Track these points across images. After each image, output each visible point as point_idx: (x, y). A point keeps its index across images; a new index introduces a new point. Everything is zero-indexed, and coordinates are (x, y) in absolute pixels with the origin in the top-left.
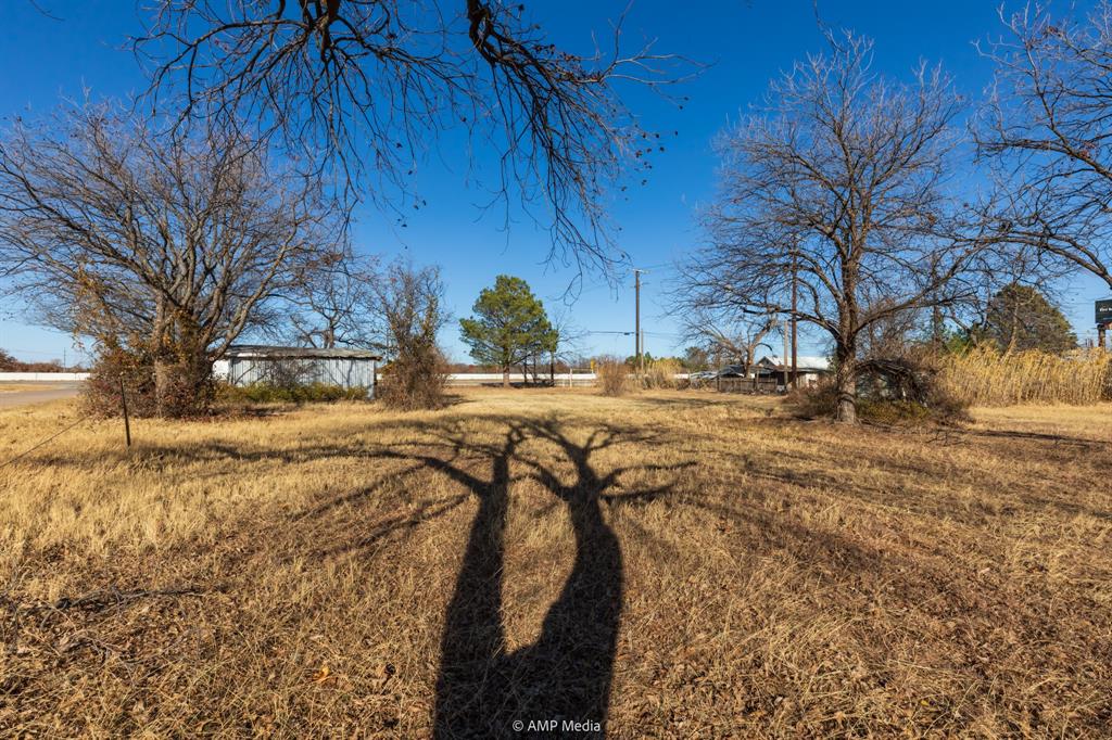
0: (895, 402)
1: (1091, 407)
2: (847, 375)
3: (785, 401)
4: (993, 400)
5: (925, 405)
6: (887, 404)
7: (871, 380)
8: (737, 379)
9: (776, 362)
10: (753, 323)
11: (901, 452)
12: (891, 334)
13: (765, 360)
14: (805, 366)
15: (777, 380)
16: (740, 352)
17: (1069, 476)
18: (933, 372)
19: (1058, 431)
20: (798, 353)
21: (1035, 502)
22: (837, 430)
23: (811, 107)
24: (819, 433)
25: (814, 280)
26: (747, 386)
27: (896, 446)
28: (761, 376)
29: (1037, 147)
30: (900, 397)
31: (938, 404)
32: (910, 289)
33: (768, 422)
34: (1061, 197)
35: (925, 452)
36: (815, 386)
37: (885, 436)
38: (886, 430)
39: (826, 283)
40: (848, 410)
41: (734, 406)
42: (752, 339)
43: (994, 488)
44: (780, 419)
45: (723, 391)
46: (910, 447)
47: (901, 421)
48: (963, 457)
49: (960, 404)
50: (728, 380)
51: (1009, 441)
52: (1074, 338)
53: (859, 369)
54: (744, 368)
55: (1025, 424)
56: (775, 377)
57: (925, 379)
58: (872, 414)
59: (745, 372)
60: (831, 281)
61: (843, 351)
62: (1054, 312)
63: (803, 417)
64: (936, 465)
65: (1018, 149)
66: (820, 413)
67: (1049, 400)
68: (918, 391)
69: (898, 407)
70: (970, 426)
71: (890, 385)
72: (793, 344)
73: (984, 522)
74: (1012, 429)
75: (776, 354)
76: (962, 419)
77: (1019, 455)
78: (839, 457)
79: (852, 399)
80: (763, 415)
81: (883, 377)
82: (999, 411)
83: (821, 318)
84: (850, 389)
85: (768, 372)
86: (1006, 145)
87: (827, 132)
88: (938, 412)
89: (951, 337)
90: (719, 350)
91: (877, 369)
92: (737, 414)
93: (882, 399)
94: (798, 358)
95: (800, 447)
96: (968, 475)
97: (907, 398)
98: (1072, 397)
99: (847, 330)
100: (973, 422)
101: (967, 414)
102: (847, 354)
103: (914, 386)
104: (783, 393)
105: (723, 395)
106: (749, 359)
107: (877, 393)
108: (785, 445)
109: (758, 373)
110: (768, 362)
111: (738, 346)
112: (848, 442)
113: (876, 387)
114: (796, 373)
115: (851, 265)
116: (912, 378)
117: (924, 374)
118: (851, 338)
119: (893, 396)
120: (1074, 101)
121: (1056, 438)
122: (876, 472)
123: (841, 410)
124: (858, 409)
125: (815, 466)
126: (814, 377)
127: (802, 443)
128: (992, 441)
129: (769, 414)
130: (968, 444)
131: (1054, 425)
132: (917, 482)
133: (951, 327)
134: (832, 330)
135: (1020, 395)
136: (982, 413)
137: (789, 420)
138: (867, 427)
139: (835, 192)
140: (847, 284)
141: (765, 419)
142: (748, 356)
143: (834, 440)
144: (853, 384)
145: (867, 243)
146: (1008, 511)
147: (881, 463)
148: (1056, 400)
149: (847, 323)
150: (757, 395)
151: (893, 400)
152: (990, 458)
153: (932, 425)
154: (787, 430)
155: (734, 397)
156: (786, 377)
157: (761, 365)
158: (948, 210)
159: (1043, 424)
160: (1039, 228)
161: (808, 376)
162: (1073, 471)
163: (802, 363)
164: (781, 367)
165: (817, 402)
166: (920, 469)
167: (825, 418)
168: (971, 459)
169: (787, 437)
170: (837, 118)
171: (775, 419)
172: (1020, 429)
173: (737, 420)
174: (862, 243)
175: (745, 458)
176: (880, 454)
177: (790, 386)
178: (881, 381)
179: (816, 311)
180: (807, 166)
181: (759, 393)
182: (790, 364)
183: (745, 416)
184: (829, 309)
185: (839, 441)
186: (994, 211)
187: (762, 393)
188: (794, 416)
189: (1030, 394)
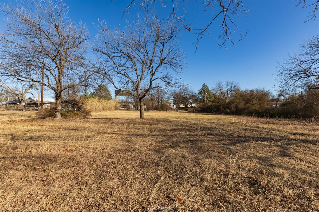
0: (73, 112)
1: (113, 112)
2: (58, 104)
3: (37, 113)
4: (96, 110)
5: (81, 112)
6: (71, 112)
7: (67, 106)
8: (16, 105)
9: (35, 99)
10: (25, 85)
11: (72, 125)
12: (74, 93)
13: (30, 98)
14: (46, 101)
15: (35, 106)
16: (18, 95)
17: (106, 126)
18: (83, 104)
19: (107, 117)
20: (44, 96)
21: (99, 133)
22: (54, 121)
23: (48, 16)
24: (47, 122)
25: (49, 73)
26: (21, 108)
27: (71, 124)
28: (27, 104)
29: (104, 54)
30: (74, 110)
31: (84, 112)
32: (78, 81)
33: (28, 121)
34: (108, 66)
35: (78, 125)
36: (49, 108)
37: (69, 121)
38: (70, 120)
39: (52, 75)
40: (58, 115)
41: (12, 115)
42: (24, 90)
43: (92, 131)
44: (34, 119)
45: (9, 110)
46: (75, 124)
47: (74, 117)
48: (87, 125)
49: (89, 112)
50: (11, 105)
51: (98, 120)
52: (111, 97)
53: (62, 102)
54: (20, 101)
55: (102, 116)
56: (34, 104)
57: (81, 105)
58: (66, 116)
59: (20, 102)
60: (54, 74)
61: (58, 97)
62: (109, 92)
63: (43, 118)
64: (80, 128)
65: (101, 53)
66: (49, 116)
67: (106, 110)
68: (79, 109)
69: (74, 113)
70: (91, 117)
71: (72, 107)
72: (42, 93)
73: (87, 140)
74: (99, 117)
75: (35, 96)
76: (89, 115)
77: (98, 123)
78: (52, 129)
79: (60, 111)
80: (26, 118)
81: (70, 105)
82: (98, 113)
83: (50, 86)
84: (59, 108)
85: (31, 103)
86: (99, 51)
87: (53, 26)
88: (84, 114)
89: (89, 95)
90: (7, 93)
91: (68, 102)
92: (13, 118)
93: (69, 111)
94: (43, 98)
95: (39, 128)
96: (87, 129)
97: (76, 111)
98: (110, 109)
99: (59, 90)
100: (91, 116)
101: (90, 114)
102: (59, 97)
103: (78, 107)
104: (37, 110)
105: (9, 111)
106: (22, 98)
107: (68, 109)
108: (33, 128)
109: (27, 103)
110: (31, 99)
111: (17, 93)
112: (57, 124)
113: (68, 108)
114: (42, 104)
115: (60, 70)
116: (78, 105)
117: (81, 104)
118: (60, 93)
119: (73, 110)
120: (111, 47)
121: (106, 118)
122: (64, 132)
123: (56, 115)
124: (62, 115)
125: (43, 133)
126: (50, 105)
127: (40, 126)
128: (94, 120)
129: (29, 118)
130: (89, 121)
131: (107, 116)
132: (74, 133)
133: (89, 93)
134: (54, 90)
135: (102, 109)
136: (94, 114)
137: (37, 119)
138: (64, 119)
139: (56, 47)
140: (59, 76)
141: (27, 119)
142: (22, 96)
143: (52, 124)
144: (60, 107)
145: (66, 65)
146: (93, 136)
147: (66, 129)
148: (108, 110)
149: (59, 88)
150: (26, 111)
151: (73, 111)
152: (93, 124)
153: (82, 117)
154: (35, 123)
155: (14, 112)
156: (39, 104)
157: (28, 100)
158: (86, 62)
159: (105, 116)
160: (104, 72)
161: (47, 104)
162: (107, 125)
163: (45, 100)
164: (37, 101)
165: (49, 112)
166: (76, 129)
167: (50, 118)
168: (89, 125)
169: (34, 125)
170: (57, 24)
171: (31, 119)
172: (100, 117)
173: (12, 121)
174: (64, 65)
175: (12, 135)
176: (66, 127)
177: (40, 108)
178: (70, 106)
179: (48, 83)
180: (46, 35)
181: (26, 110)
182: (40, 100)
183: (17, 119)
184: (53, 83)
185: (54, 124)
186: (96, 66)
187: (28, 110)
188: (39, 118)
189: (103, 109)
